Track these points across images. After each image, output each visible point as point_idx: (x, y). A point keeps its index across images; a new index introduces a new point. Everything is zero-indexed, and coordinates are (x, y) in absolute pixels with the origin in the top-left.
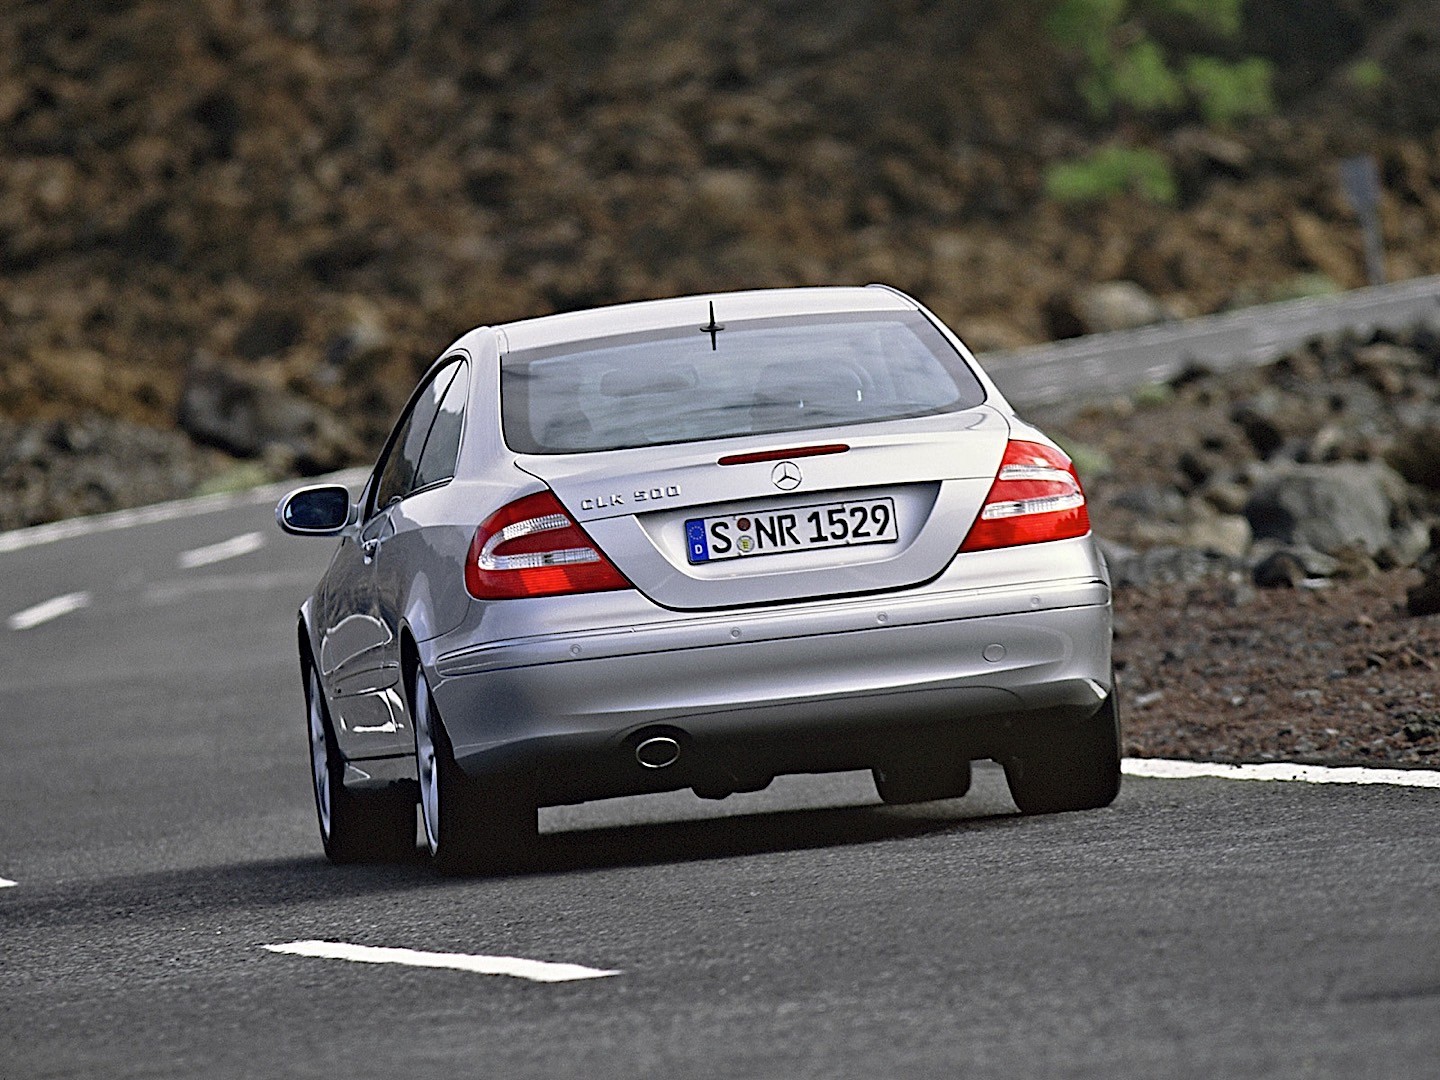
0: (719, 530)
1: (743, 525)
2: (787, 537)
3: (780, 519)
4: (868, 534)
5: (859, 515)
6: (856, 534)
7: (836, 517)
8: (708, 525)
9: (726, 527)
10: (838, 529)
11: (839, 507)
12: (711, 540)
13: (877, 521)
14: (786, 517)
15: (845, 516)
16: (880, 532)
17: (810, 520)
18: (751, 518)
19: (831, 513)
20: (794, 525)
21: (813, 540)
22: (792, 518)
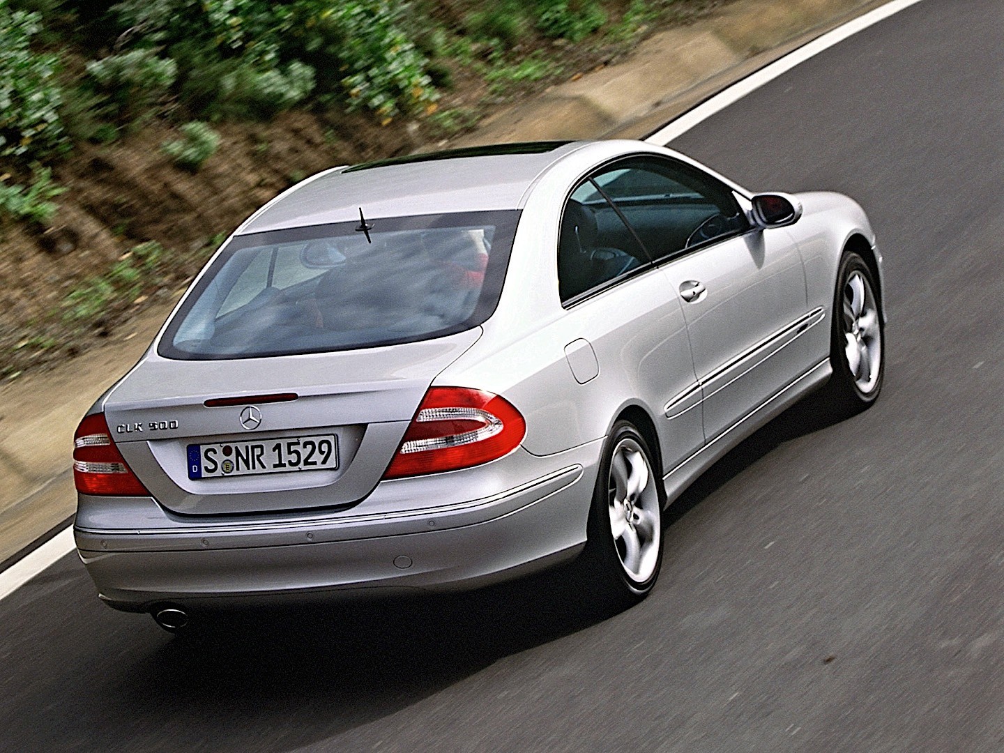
0: (210, 454)
1: (227, 451)
2: (256, 462)
3: (253, 448)
4: (315, 463)
5: (309, 447)
6: (306, 463)
7: (293, 448)
8: (203, 449)
9: (215, 452)
10: (294, 458)
11: (295, 440)
12: (204, 463)
13: (322, 453)
14: (257, 446)
15: (299, 448)
16: (324, 462)
17: (274, 450)
18: (232, 445)
19: (289, 445)
20: (262, 453)
21: (275, 466)
22: (261, 447)
